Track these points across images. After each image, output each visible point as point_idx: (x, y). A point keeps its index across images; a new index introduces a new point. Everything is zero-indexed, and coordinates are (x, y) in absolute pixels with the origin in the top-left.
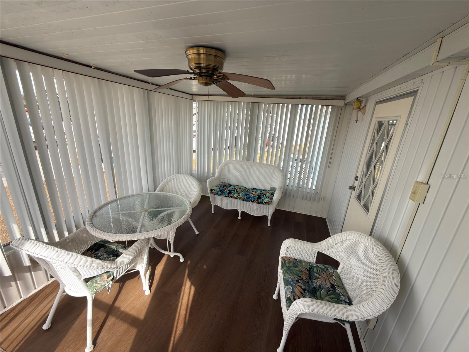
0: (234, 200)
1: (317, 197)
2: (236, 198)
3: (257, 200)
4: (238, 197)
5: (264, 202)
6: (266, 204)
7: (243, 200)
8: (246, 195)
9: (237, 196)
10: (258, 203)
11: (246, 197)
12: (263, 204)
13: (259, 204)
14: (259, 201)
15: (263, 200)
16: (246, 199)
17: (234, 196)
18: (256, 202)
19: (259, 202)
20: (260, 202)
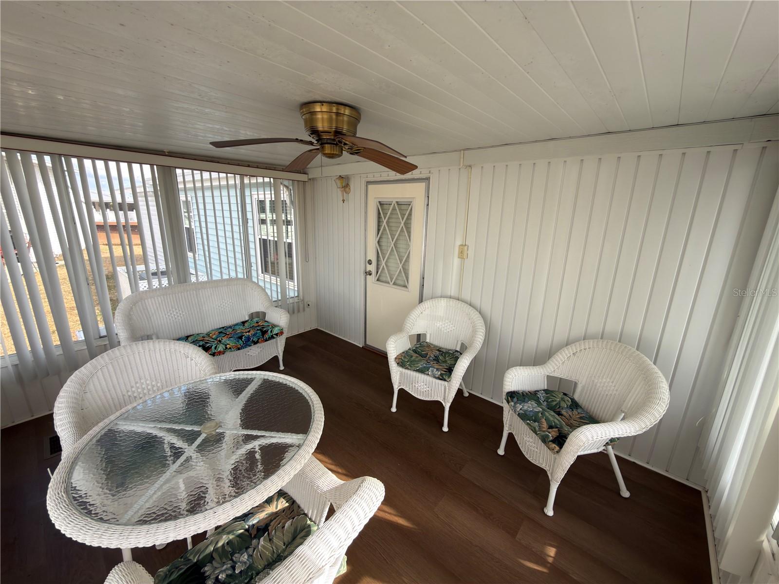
0: (222, 356)
1: (301, 306)
2: (223, 353)
3: (263, 337)
4: (226, 348)
5: (274, 335)
6: (277, 336)
7: (239, 349)
8: (241, 338)
9: (224, 347)
10: (266, 340)
11: (242, 341)
12: (274, 338)
13: (268, 340)
14: (267, 336)
15: (271, 332)
16: (244, 344)
17: (219, 349)
18: (262, 341)
19: (266, 338)
20: (269, 338)
